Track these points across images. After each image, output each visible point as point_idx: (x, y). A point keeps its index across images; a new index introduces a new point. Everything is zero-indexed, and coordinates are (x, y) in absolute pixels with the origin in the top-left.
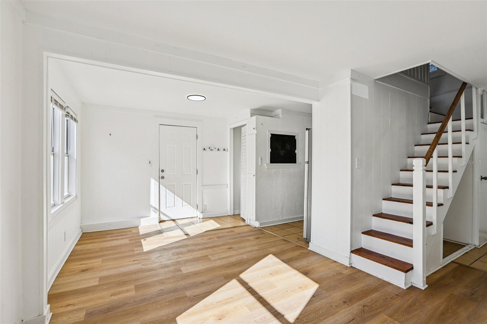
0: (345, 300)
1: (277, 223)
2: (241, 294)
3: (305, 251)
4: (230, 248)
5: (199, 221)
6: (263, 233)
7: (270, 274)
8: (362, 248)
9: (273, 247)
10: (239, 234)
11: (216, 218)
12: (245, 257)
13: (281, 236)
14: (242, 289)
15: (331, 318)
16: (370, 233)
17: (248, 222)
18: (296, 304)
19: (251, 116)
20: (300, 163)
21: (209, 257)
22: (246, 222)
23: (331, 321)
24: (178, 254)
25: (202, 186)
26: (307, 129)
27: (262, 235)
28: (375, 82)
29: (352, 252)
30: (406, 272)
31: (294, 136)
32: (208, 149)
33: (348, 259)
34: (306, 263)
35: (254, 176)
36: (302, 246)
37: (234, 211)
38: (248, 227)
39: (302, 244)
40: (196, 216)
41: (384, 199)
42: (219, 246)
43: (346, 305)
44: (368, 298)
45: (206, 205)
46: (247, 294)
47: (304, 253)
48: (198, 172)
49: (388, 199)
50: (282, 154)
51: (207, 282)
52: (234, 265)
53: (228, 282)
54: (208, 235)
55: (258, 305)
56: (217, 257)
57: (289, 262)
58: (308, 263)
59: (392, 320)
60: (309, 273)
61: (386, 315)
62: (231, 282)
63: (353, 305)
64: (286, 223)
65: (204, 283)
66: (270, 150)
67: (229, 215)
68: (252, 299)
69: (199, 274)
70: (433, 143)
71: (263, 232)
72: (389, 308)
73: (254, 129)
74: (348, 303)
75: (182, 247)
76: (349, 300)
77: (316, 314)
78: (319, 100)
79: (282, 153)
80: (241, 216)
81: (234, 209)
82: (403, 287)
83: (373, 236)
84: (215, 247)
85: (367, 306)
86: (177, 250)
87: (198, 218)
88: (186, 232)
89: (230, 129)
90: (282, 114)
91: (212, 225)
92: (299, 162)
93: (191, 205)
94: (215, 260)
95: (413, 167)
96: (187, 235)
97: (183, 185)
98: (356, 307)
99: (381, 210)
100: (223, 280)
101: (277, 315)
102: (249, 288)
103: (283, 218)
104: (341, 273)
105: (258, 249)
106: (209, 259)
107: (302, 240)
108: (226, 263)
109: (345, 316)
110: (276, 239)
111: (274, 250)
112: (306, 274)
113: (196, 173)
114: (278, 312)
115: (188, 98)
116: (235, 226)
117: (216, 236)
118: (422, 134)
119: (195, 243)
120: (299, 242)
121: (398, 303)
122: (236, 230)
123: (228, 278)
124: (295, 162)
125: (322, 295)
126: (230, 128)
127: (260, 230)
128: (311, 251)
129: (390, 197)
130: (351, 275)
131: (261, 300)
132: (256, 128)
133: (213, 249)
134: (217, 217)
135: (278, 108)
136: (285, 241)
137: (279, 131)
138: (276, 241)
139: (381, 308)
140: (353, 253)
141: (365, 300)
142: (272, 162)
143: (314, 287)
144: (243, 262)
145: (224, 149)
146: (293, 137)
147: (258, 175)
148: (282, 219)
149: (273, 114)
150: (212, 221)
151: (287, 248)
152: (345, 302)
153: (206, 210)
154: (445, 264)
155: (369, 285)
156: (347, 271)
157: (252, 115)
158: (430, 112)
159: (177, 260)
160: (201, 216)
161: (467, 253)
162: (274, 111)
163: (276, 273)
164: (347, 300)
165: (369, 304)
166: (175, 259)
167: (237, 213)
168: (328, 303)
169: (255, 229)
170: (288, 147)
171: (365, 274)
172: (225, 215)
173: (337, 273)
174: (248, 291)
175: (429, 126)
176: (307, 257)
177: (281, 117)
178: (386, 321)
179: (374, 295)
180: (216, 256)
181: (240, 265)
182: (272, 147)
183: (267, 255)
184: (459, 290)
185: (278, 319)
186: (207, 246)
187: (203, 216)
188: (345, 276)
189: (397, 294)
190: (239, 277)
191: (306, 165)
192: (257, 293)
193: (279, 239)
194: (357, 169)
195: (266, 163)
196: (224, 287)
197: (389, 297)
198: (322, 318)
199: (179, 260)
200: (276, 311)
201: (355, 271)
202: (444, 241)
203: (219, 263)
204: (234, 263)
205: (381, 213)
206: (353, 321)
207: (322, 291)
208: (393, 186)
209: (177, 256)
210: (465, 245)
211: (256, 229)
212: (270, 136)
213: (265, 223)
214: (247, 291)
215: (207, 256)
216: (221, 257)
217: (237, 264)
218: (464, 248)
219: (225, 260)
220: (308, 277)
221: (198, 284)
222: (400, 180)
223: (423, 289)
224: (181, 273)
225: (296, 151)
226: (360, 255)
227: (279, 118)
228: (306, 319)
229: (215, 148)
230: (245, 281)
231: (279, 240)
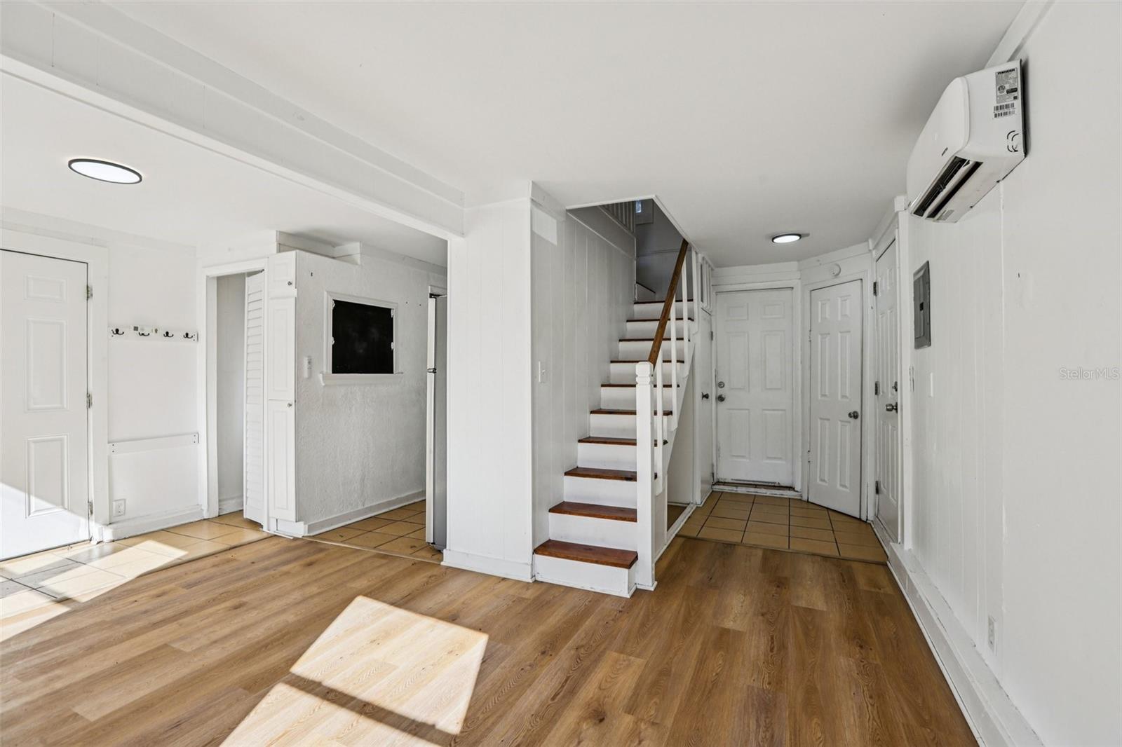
0: (542, 648)
1: (350, 520)
2: (310, 715)
3: (435, 571)
4: (236, 607)
5: (96, 552)
6: (321, 550)
7: (372, 642)
8: (550, 540)
9: (359, 576)
10: (253, 563)
11: (165, 534)
12: (290, 617)
13: (369, 547)
14: (308, 701)
15: (528, 691)
16: (562, 508)
17: (269, 528)
18: (452, 691)
19: (279, 251)
20: (402, 373)
21: (176, 645)
22: (265, 529)
23: (531, 698)
24: (44, 669)
25: (109, 443)
26: (431, 295)
27: (321, 555)
28: (567, 215)
29: (536, 551)
30: (629, 566)
31: (389, 310)
32: (130, 333)
33: (530, 567)
34: (446, 596)
35: (290, 405)
36: (427, 561)
37: (219, 505)
38: (274, 541)
39: (425, 556)
40: (87, 538)
41: (580, 441)
42: (201, 608)
43: (548, 658)
44: (579, 632)
45: (125, 500)
46: (327, 708)
47: (435, 576)
48: (94, 401)
49: (587, 440)
50: (361, 351)
51: (191, 717)
52: (266, 646)
53: (263, 696)
54: (148, 586)
55: (365, 723)
56: (204, 641)
57: (406, 603)
58: (451, 596)
59: (625, 656)
60: (458, 617)
61: (615, 651)
62: (270, 693)
63: (559, 654)
64: (371, 517)
65: (182, 726)
66: (331, 341)
67: (205, 519)
68: (344, 716)
69: (152, 705)
70: (657, 336)
71: (322, 546)
72: (616, 638)
73: (290, 283)
74: (550, 653)
75: (58, 644)
76: (549, 647)
77: (499, 696)
78: (463, 234)
79: (361, 348)
80: (245, 517)
81: (220, 501)
82: (626, 594)
83: (570, 513)
84: (186, 613)
85: (582, 646)
86: (36, 660)
87: (94, 542)
88: (59, 594)
89: (207, 279)
90: (361, 254)
91: (158, 554)
92: (400, 371)
93: (63, 504)
94: (197, 649)
95: (637, 379)
96: (64, 601)
97: (32, 445)
98: (564, 656)
99: (576, 462)
100: (244, 696)
101: (418, 729)
102: (328, 693)
103: (366, 506)
104: (520, 600)
105: (319, 590)
106: (177, 652)
107: (422, 549)
108: (238, 648)
109: (552, 679)
110: (361, 558)
111: (362, 583)
112: (453, 619)
113: (85, 404)
114: (417, 722)
115: (73, 165)
116: (234, 544)
117: (176, 583)
118: (628, 321)
119: (108, 619)
120: (417, 553)
121: (625, 624)
122: (242, 555)
123: (257, 687)
124: (391, 372)
125: (498, 652)
126: (207, 277)
127: (311, 542)
128: (448, 568)
129: (588, 436)
130: (538, 597)
131: (367, 709)
132: (298, 283)
133: (181, 621)
134: (163, 530)
135: (351, 239)
136: (385, 557)
137: (354, 296)
138: (361, 562)
139: (603, 642)
140: (537, 554)
141: (576, 636)
142: (336, 370)
143: (479, 642)
144: (288, 633)
145: (187, 334)
146: (387, 312)
147: (301, 403)
148: (362, 507)
149: (337, 251)
150: (150, 544)
151: (393, 573)
152: (543, 653)
153: (125, 513)
154: (669, 542)
155: (575, 607)
156: (530, 592)
157: (282, 248)
158: (637, 283)
159: (48, 690)
160: (108, 534)
161: (690, 517)
162: (338, 245)
163: (387, 634)
164: (546, 647)
165: (584, 642)
166: (39, 688)
167: (230, 507)
168: (514, 665)
169: (293, 544)
170: (375, 333)
171: (562, 590)
172: (191, 521)
173: (514, 601)
174: (328, 700)
175: (637, 308)
176: (443, 582)
177: (359, 261)
178: (616, 661)
179: (589, 623)
180: (198, 639)
181: (282, 643)
182: (335, 334)
183: (349, 600)
184: (696, 576)
185: (422, 737)
186: (158, 617)
187: (114, 534)
188: (529, 602)
189: (621, 609)
190: (290, 673)
191: (431, 377)
192: (353, 698)
193: (366, 556)
194: (541, 382)
195: (322, 373)
196: (252, 714)
197: (611, 618)
198: (513, 698)
199: (58, 685)
200: (413, 721)
201: (544, 587)
202: (668, 506)
203: (214, 655)
204: (264, 643)
205: (575, 467)
206: (568, 682)
207: (497, 645)
208: (592, 415)
209: (42, 678)
210: (685, 506)
211: (299, 542)
212: (332, 305)
213: (322, 524)
214: (325, 702)
215: (166, 645)
216: (214, 637)
217: (272, 642)
218: (686, 511)
219: (233, 641)
220: (457, 624)
221: (161, 734)
222: (602, 403)
223: (652, 589)
224: (78, 725)
225: (393, 346)
226: (550, 555)
227: (354, 263)
228: (483, 713)
229: (156, 331)
230: (311, 678)
231: (369, 558)
